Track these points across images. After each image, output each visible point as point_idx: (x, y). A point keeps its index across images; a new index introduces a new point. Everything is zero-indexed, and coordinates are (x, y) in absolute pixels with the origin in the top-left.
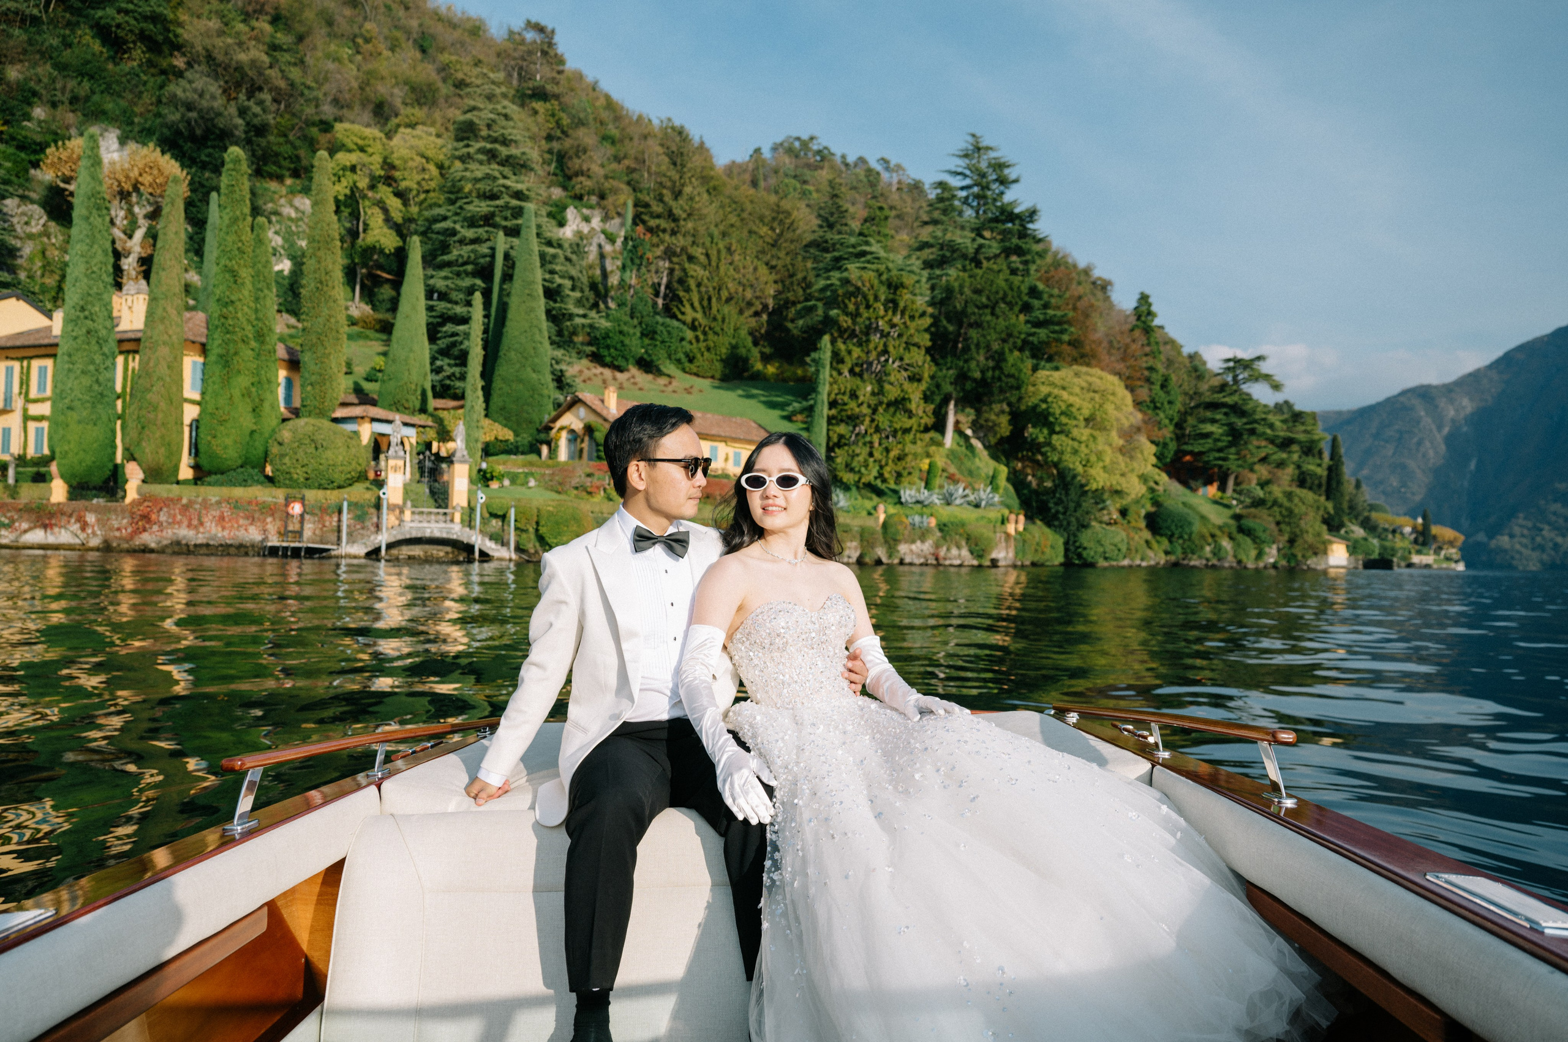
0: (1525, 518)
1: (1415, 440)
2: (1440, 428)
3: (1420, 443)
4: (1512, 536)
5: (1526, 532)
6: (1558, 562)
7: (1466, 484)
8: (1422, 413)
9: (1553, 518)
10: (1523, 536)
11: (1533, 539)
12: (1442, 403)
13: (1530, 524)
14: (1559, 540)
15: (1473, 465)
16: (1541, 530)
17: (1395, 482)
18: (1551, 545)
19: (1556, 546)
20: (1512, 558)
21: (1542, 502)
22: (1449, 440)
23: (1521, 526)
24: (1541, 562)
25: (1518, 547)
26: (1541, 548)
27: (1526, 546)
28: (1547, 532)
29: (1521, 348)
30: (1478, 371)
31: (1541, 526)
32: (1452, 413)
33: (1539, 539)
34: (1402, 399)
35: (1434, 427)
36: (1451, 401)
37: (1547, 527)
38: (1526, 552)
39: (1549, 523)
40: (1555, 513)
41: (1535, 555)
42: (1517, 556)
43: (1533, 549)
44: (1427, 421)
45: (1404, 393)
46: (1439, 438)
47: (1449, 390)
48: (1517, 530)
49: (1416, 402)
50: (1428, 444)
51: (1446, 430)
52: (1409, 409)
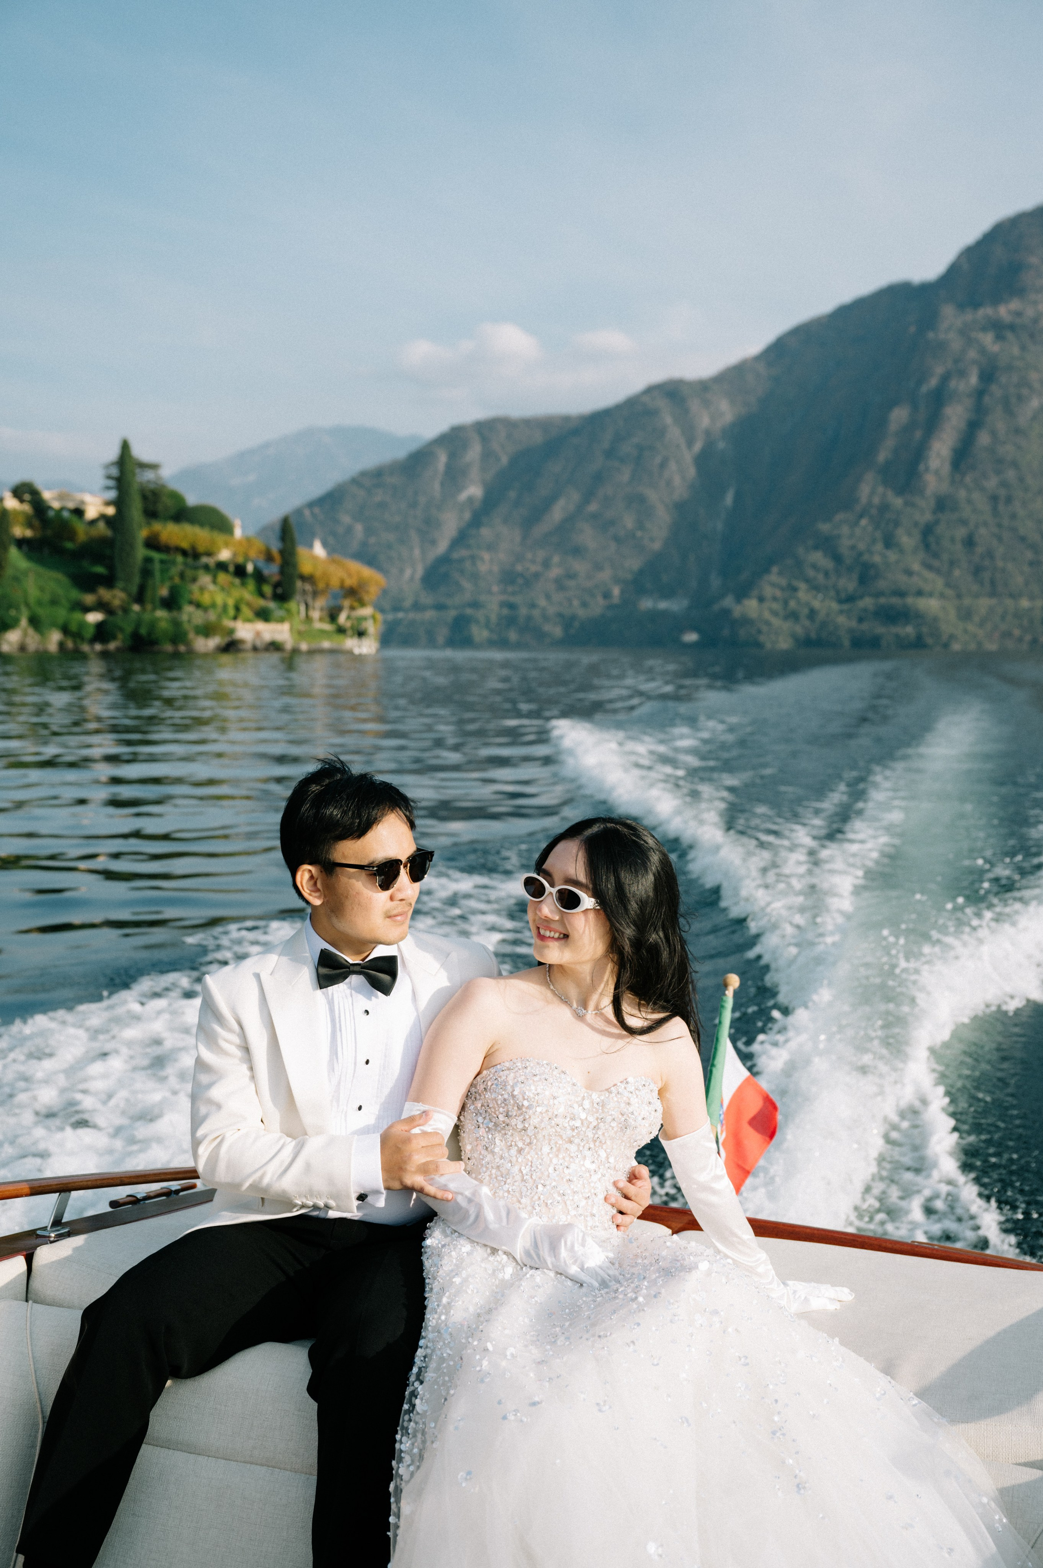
0: (780, 573)
1: (658, 460)
2: (690, 443)
3: (663, 465)
4: (761, 599)
5: (778, 593)
6: (813, 635)
7: (720, 526)
8: (669, 420)
9: (811, 573)
10: (775, 599)
11: (786, 603)
12: (694, 405)
13: (784, 582)
14: (816, 604)
15: (729, 499)
16: (795, 589)
17: (629, 522)
18: (806, 611)
19: (812, 614)
20: (759, 632)
21: (801, 550)
22: (702, 460)
23: (773, 585)
24: (794, 636)
25: (767, 615)
26: (793, 616)
27: (775, 613)
28: (803, 594)
29: (797, 331)
30: (745, 362)
31: (796, 583)
32: (704, 421)
33: (792, 604)
34: (646, 399)
35: (682, 442)
36: (706, 403)
37: (803, 586)
38: (776, 622)
39: (807, 581)
40: (814, 567)
41: (787, 626)
42: (764, 628)
43: (786, 618)
44: (674, 433)
45: (650, 390)
46: (688, 457)
47: (704, 387)
48: (768, 591)
49: (662, 404)
50: (673, 466)
51: (698, 446)
52: (651, 413)
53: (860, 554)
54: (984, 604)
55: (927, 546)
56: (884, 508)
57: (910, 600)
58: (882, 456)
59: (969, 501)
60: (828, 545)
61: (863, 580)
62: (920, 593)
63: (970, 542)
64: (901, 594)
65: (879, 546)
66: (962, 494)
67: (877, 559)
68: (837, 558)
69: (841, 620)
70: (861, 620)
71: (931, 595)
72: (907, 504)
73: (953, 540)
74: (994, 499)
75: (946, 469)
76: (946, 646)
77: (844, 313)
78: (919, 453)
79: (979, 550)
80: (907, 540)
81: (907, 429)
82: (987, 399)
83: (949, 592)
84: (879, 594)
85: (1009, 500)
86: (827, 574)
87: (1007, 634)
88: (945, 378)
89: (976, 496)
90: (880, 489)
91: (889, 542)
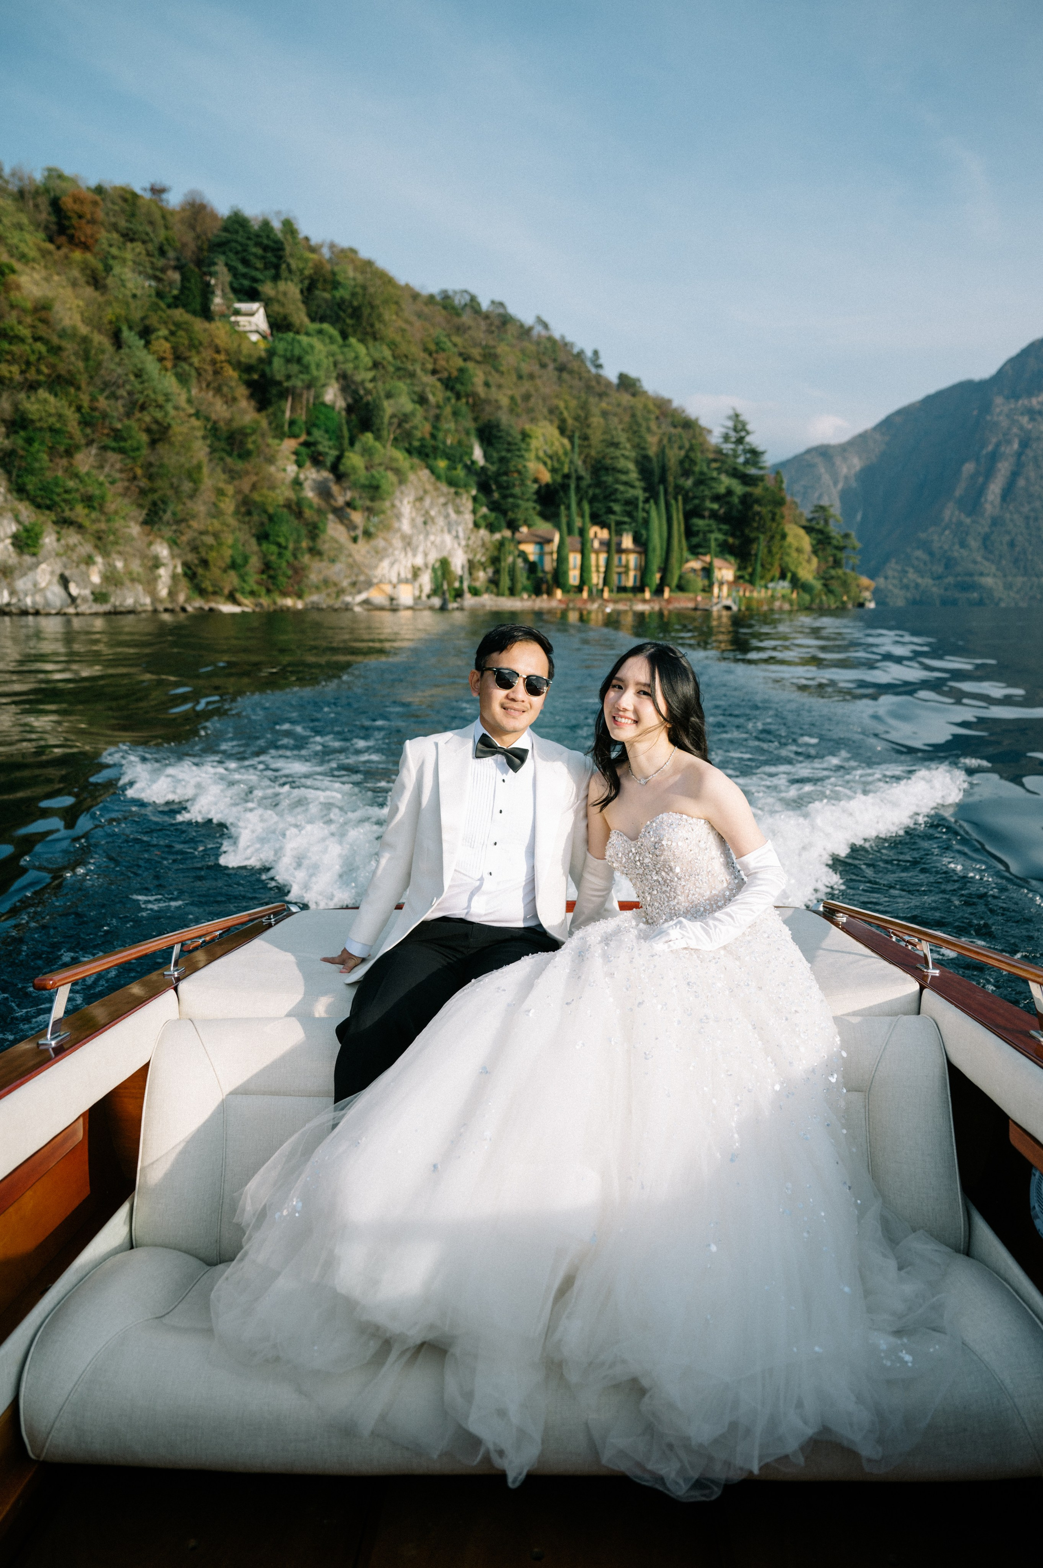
0: (897, 563)
1: (816, 495)
2: (835, 483)
3: (820, 497)
4: (886, 578)
5: (896, 574)
6: (918, 597)
8: (823, 470)
9: (916, 563)
10: (894, 577)
11: (901, 581)
12: (838, 461)
13: (899, 568)
14: (919, 580)
15: (859, 517)
16: (906, 572)
18: (912, 585)
19: (917, 586)
20: (886, 596)
21: (909, 550)
23: (893, 569)
24: (906, 599)
25: (890, 587)
26: (906, 587)
27: (895, 586)
28: (912, 575)
29: (899, 413)
30: (866, 432)
31: (907, 569)
32: (845, 470)
33: (905, 581)
34: (808, 457)
35: (831, 483)
36: (845, 459)
37: (911, 570)
38: (896, 591)
39: (913, 567)
40: (917, 558)
42: (889, 594)
43: (901, 588)
44: (826, 478)
45: (809, 451)
46: (834, 493)
47: (844, 448)
48: (890, 573)
49: (818, 460)
50: (825, 498)
51: (840, 486)
52: (811, 466)
53: (946, 551)
54: (1020, 580)
55: (986, 547)
56: (960, 524)
57: (976, 578)
58: (958, 493)
59: (1012, 520)
60: (925, 546)
61: (947, 566)
62: (981, 574)
63: (1012, 544)
64: (971, 575)
65: (957, 547)
66: (1008, 516)
67: (956, 554)
68: (931, 554)
69: (935, 589)
70: (946, 589)
71: (988, 575)
72: (973, 522)
73: (1001, 543)
74: (1027, 518)
75: (998, 501)
76: (997, 604)
77: (929, 400)
78: (981, 491)
79: (1017, 549)
80: (974, 543)
81: (973, 477)
82: (1023, 458)
83: (999, 574)
84: (958, 575)
85: (1036, 519)
86: (925, 564)
87: (1033, 598)
88: (998, 445)
89: (1016, 516)
90: (957, 513)
91: (963, 544)
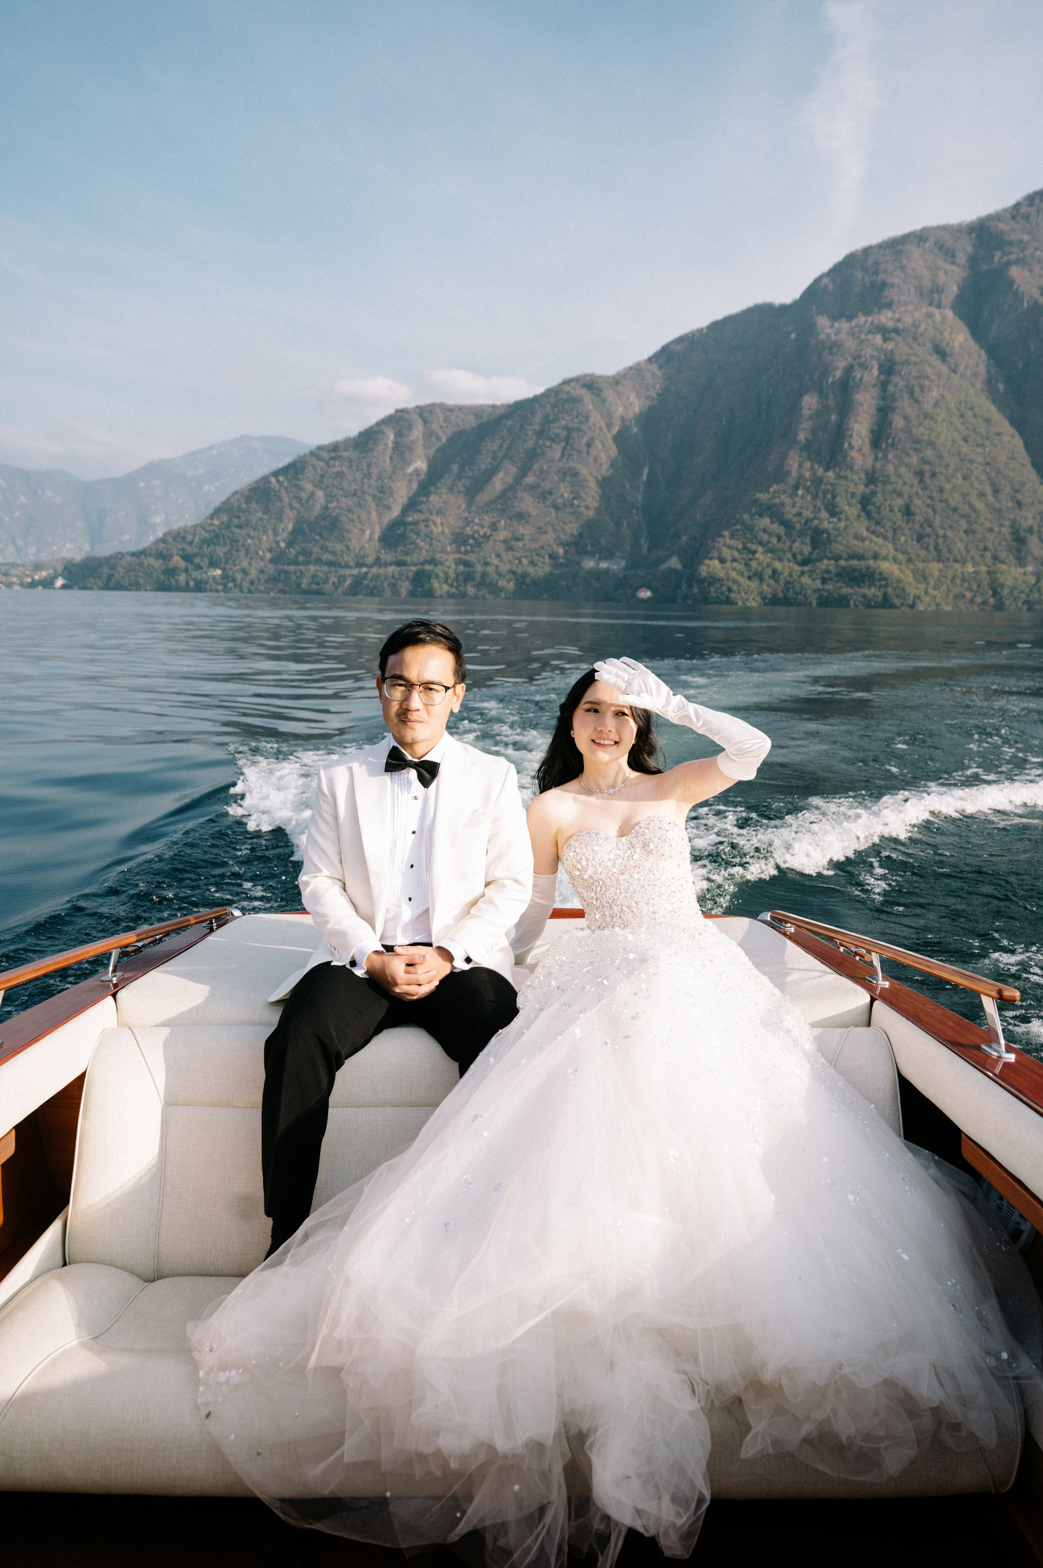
0: (732, 537)
1: (585, 439)
2: (609, 426)
3: (589, 445)
4: (722, 561)
5: (736, 555)
6: (780, 594)
8: (591, 407)
9: (765, 537)
10: (734, 560)
11: (747, 564)
12: (610, 395)
13: (739, 545)
14: (777, 566)
15: (645, 475)
16: (754, 552)
17: (565, 491)
18: (767, 573)
19: (774, 574)
20: (730, 590)
21: (746, 517)
22: (620, 440)
23: (730, 547)
24: (762, 595)
25: (734, 574)
26: (758, 576)
27: (742, 574)
28: (761, 556)
29: (680, 340)
30: (639, 364)
31: (753, 547)
32: (620, 409)
33: (754, 564)
34: (567, 388)
35: (603, 424)
36: (619, 396)
37: (760, 549)
38: (743, 582)
39: (761, 543)
40: (765, 531)
41: (754, 585)
42: (735, 588)
43: (750, 578)
44: (596, 418)
45: (566, 382)
46: (609, 437)
47: (616, 381)
48: (727, 553)
49: (581, 393)
50: (598, 444)
51: (616, 429)
52: (574, 402)
53: (808, 521)
54: (935, 567)
55: (869, 515)
56: (818, 481)
57: (871, 562)
58: (801, 437)
59: (899, 476)
60: (773, 511)
61: (815, 545)
62: (876, 557)
63: (908, 512)
64: (860, 558)
65: (824, 514)
66: (890, 468)
67: (826, 525)
68: (786, 524)
69: (805, 580)
70: (824, 581)
71: (886, 558)
72: (839, 477)
73: (892, 510)
74: (920, 474)
75: (867, 448)
76: (912, 607)
78: (840, 434)
79: (919, 518)
80: (852, 511)
81: (820, 414)
82: (891, 388)
83: (901, 556)
84: (837, 558)
85: (934, 475)
86: (779, 539)
87: (960, 596)
88: (849, 370)
89: (903, 470)
90: (808, 465)
91: (833, 511)
